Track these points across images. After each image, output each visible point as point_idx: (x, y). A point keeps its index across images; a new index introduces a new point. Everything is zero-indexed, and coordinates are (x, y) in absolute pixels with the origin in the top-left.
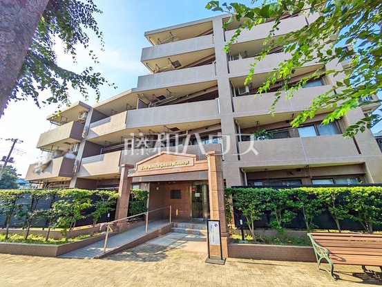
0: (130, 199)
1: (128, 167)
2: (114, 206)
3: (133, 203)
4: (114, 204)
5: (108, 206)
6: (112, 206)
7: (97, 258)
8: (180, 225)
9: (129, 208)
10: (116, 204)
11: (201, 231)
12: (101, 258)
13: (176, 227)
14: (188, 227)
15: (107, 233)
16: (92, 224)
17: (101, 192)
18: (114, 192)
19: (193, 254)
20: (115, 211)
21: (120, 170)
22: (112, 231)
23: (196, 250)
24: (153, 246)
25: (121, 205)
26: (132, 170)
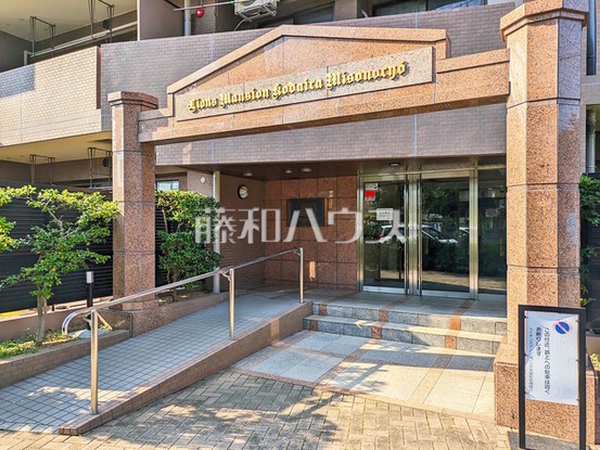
0: (159, 225)
1: (136, 103)
2: (105, 247)
3: (172, 237)
4: (104, 240)
5: (81, 246)
6: (95, 247)
7: (70, 433)
8: (336, 307)
9: (158, 253)
10: (110, 238)
11: (411, 329)
12: (87, 430)
13: (323, 313)
14: (364, 315)
15: (94, 337)
16: (32, 305)
17: (47, 194)
18: (96, 196)
19: (435, 423)
20: (110, 262)
21: (106, 121)
22: (107, 327)
23: (435, 402)
24: (267, 383)
25: (128, 245)
26: (151, 114)
